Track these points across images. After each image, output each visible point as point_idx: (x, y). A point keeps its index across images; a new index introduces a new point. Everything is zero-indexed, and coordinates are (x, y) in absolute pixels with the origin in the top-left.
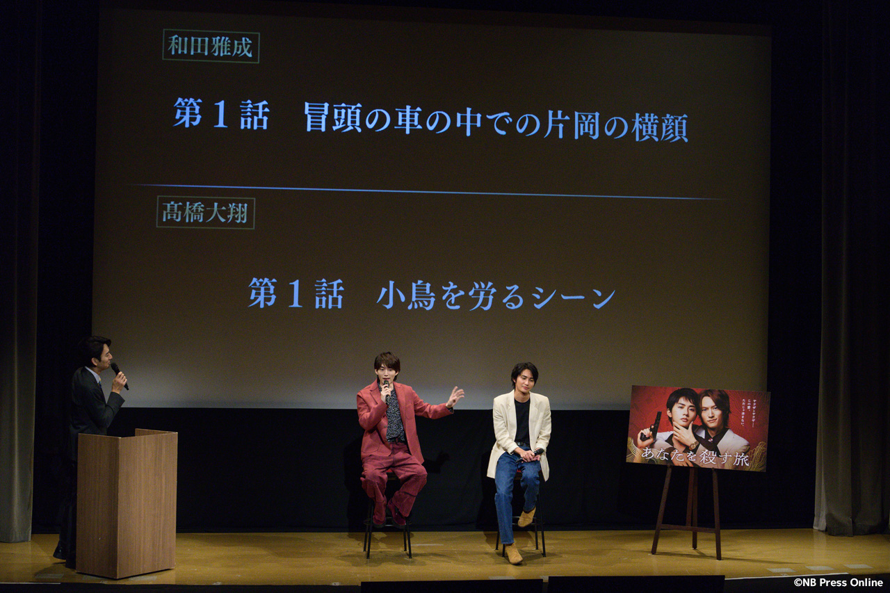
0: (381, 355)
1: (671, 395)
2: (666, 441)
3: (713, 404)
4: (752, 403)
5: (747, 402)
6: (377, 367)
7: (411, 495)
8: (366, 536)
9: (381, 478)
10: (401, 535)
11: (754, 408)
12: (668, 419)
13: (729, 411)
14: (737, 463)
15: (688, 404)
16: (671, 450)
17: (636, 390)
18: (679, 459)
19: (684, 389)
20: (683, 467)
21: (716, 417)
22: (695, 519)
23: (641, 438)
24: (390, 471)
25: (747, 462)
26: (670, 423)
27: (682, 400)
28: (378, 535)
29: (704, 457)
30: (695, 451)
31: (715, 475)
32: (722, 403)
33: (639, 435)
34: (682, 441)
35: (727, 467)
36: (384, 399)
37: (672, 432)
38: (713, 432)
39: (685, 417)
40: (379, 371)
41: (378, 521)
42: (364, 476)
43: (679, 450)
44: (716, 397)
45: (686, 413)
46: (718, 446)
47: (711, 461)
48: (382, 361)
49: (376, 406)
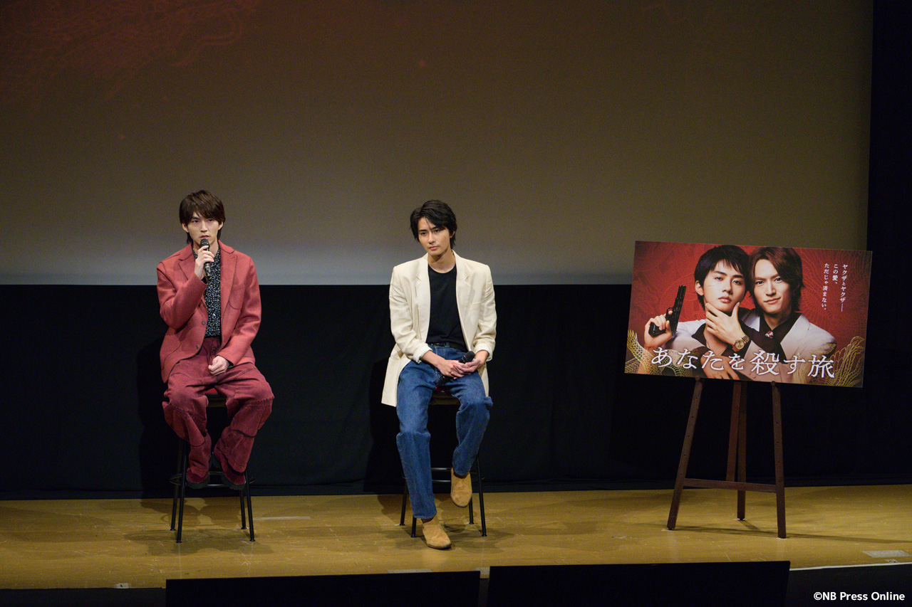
0: (190, 197)
1: (702, 258)
2: (693, 336)
3: (774, 272)
4: (841, 269)
5: (831, 269)
6: (186, 218)
7: (246, 436)
8: (175, 505)
9: (196, 403)
10: (236, 502)
11: (844, 278)
12: (696, 298)
13: (802, 285)
14: (814, 373)
15: (732, 272)
16: (702, 351)
17: (642, 248)
18: (716, 366)
19: (724, 247)
20: (722, 380)
21: (779, 294)
22: (743, 471)
23: (650, 332)
24: (213, 391)
25: (831, 371)
26: (700, 305)
27: (721, 266)
28: (197, 503)
29: (758, 364)
30: (742, 353)
31: (776, 393)
32: (789, 270)
33: (647, 327)
34: (720, 336)
35: (797, 380)
36: (198, 271)
37: (703, 322)
38: (773, 320)
39: (726, 295)
40: (191, 226)
41: (195, 477)
42: (167, 400)
43: (715, 350)
44: (779, 260)
45: (728, 288)
46: (781, 343)
47: (770, 370)
48: (193, 209)
49: (186, 285)
